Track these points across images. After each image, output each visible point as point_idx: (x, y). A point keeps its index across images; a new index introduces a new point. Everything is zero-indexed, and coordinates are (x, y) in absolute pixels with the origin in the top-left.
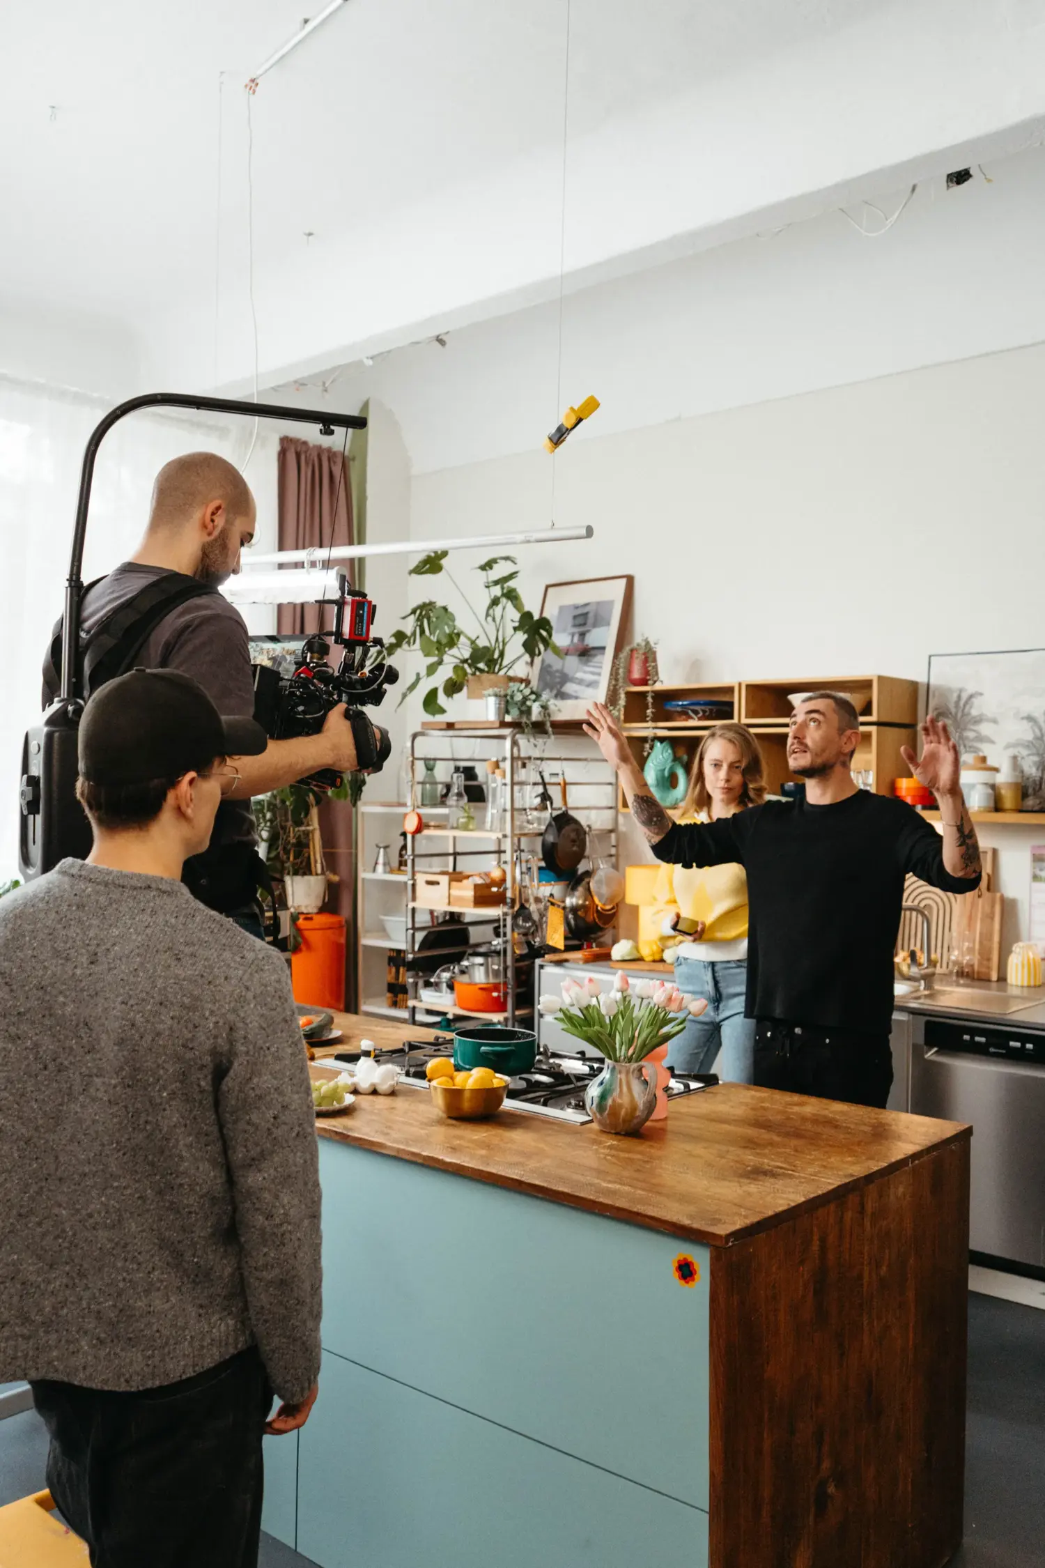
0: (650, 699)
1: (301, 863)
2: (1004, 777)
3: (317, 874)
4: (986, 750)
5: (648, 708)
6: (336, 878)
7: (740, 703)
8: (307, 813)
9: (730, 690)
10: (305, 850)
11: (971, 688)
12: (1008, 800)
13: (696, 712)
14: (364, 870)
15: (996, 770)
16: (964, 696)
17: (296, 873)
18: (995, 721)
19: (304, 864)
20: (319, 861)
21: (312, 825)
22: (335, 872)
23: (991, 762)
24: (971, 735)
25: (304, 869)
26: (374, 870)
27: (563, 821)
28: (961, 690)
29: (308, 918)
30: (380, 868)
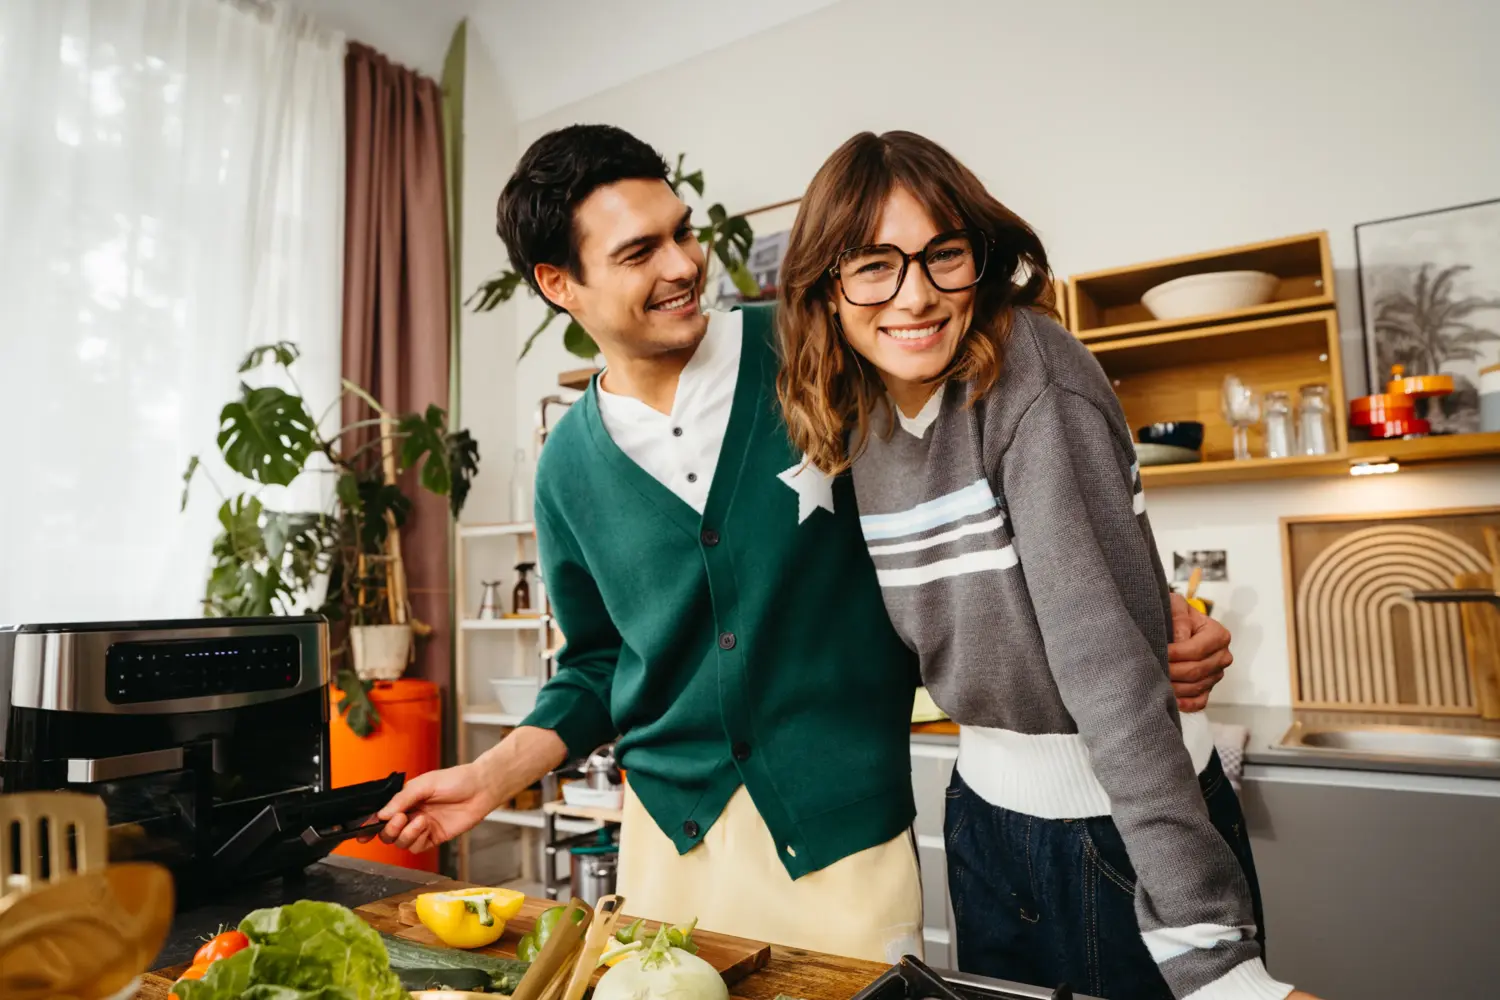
1: (376, 607)
3: (398, 623)
6: (425, 629)
7: (1067, 309)
8: (384, 537)
10: (381, 589)
11: (1444, 261)
14: (466, 618)
16: (1432, 276)
17: (368, 622)
19: (380, 609)
20: (401, 604)
21: (390, 554)
22: (424, 620)
24: (1452, 332)
25: (378, 615)
26: (480, 616)
28: (1424, 267)
29: (385, 685)
30: (488, 612)
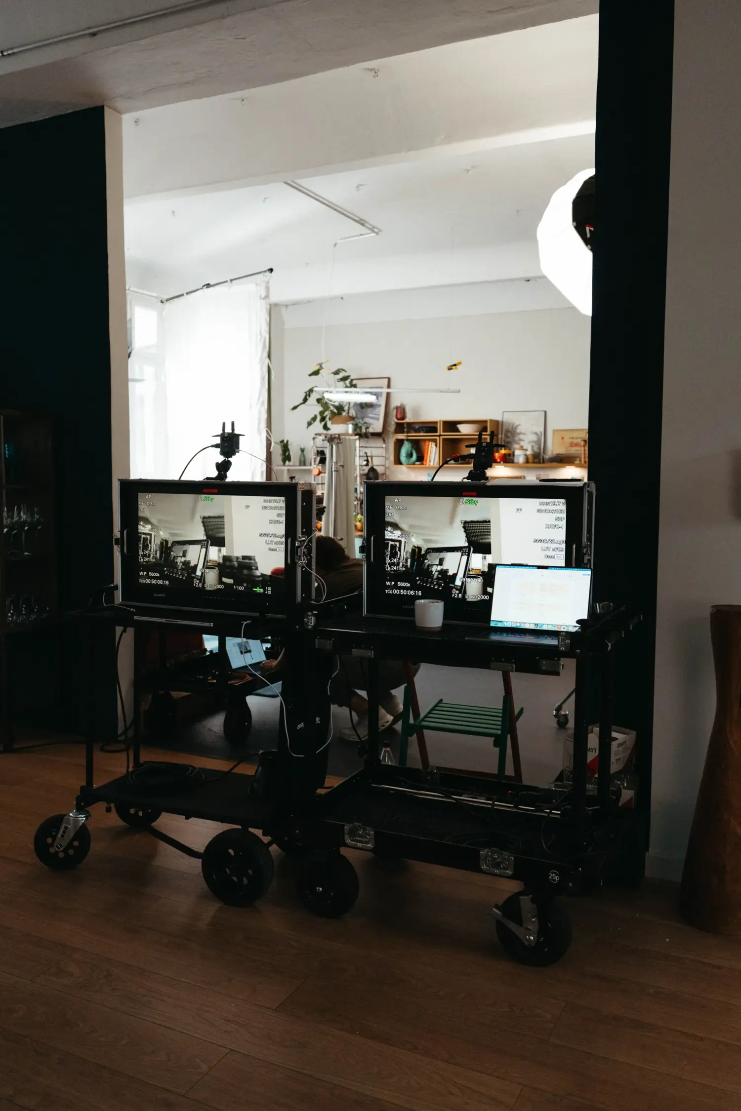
0: (405, 425)
2: (529, 452)
4: (522, 443)
5: (404, 428)
7: (440, 428)
9: (436, 423)
11: (517, 423)
12: (531, 459)
13: (423, 430)
15: (526, 450)
16: (515, 425)
18: (524, 434)
23: (525, 447)
24: (518, 438)
27: (372, 470)
28: (513, 424)
